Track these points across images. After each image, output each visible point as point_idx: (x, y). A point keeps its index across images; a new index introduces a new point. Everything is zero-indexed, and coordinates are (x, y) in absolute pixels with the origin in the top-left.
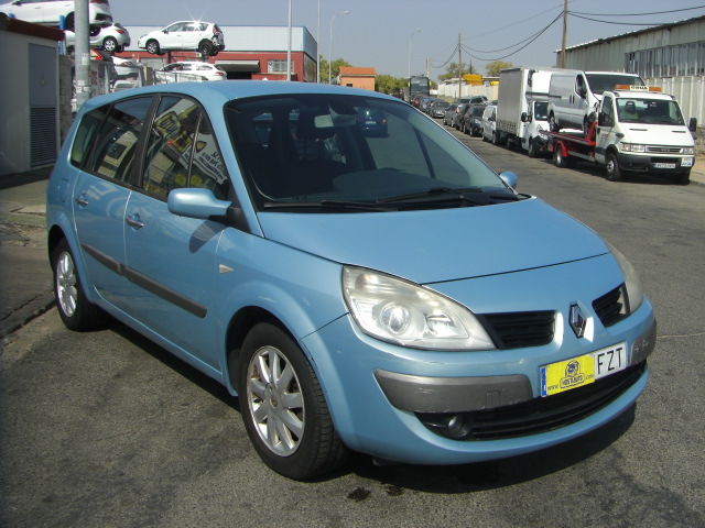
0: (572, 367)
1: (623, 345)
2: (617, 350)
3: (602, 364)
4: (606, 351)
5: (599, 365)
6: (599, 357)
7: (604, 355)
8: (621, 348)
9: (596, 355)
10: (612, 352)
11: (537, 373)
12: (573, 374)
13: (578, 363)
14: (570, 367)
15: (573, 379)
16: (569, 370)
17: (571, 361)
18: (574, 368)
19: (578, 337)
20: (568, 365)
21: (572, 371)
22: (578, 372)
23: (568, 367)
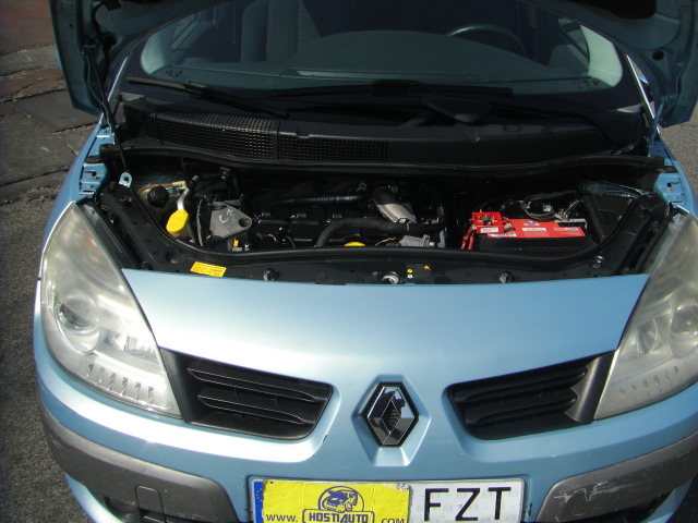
0: (337, 497)
1: (516, 485)
2: (491, 490)
3: (439, 505)
4: (453, 486)
5: (428, 505)
6: (428, 492)
7: (446, 490)
8: (508, 489)
9: (420, 489)
10: (476, 492)
11: (243, 484)
12: (341, 508)
13: (356, 493)
14: (333, 495)
15: (341, 516)
16: (329, 500)
17: (337, 486)
18: (345, 498)
19: (380, 444)
20: (328, 490)
21: (337, 503)
22: (358, 507)
23: (327, 495)
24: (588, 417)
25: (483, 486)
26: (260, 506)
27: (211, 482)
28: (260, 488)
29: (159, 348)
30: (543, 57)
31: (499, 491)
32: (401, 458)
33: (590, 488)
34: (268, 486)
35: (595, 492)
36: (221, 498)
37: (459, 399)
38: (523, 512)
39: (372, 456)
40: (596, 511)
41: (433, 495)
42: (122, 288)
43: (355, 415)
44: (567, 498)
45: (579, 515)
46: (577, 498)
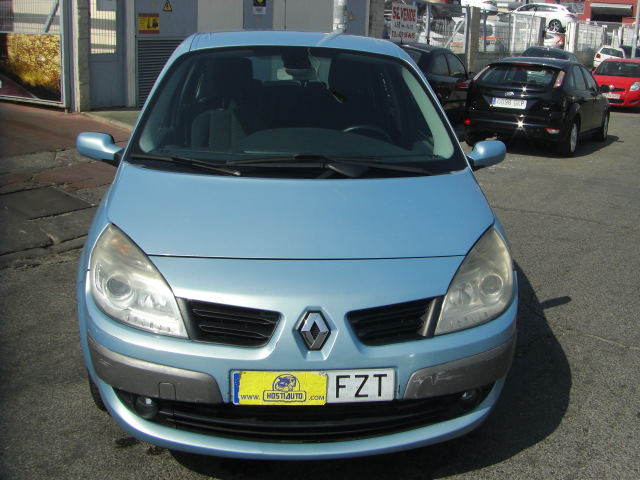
0: (284, 382)
1: (390, 373)
2: (375, 376)
3: (344, 387)
4: (353, 374)
5: (338, 387)
6: (338, 378)
7: (348, 377)
8: (385, 375)
9: (333, 375)
10: (366, 377)
11: (227, 376)
12: (286, 389)
13: (295, 379)
14: (282, 380)
15: (286, 394)
16: (279, 384)
17: (284, 374)
18: (288, 382)
19: (309, 349)
20: (279, 377)
21: (284, 386)
22: (296, 389)
23: (278, 380)
24: (431, 334)
25: (371, 373)
26: (237, 390)
27: (206, 376)
28: (238, 377)
29: (175, 297)
30: (409, 147)
31: (380, 376)
32: (322, 356)
33: (434, 376)
34: (243, 375)
35: (437, 378)
36: (213, 385)
37: (355, 321)
38: (395, 392)
39: (304, 356)
40: (439, 392)
41: (341, 380)
42: (149, 267)
43: (294, 330)
44: (421, 382)
45: (429, 394)
46: (427, 382)
